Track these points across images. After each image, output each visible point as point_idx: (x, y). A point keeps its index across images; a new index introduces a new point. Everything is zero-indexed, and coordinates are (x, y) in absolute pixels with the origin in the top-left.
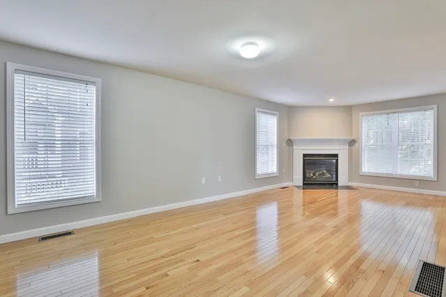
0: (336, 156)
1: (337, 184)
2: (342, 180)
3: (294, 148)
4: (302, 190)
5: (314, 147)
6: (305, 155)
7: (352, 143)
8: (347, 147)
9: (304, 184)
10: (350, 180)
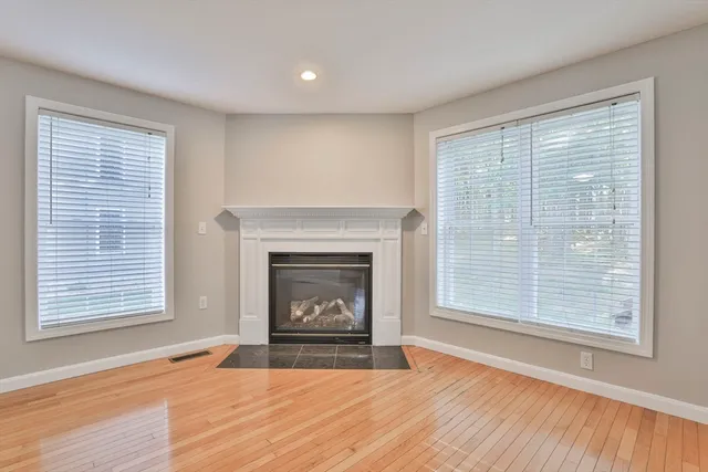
0: (367, 257)
1: (369, 340)
3: (243, 235)
5: (298, 233)
6: (275, 257)
8: (397, 233)
9: (272, 340)
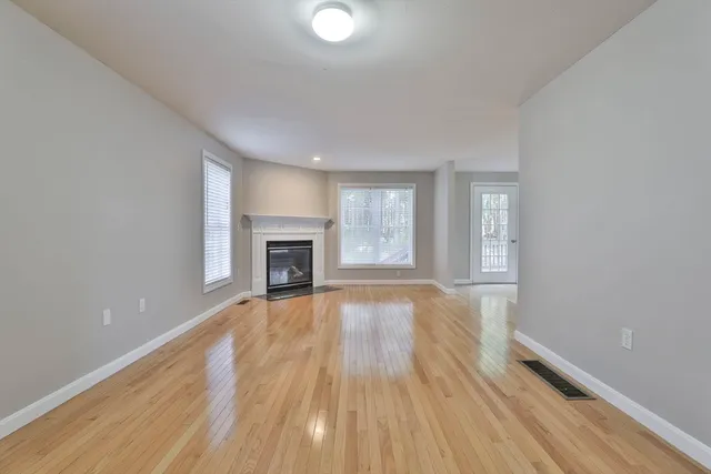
0: (310, 243)
1: (311, 285)
2: (319, 279)
3: (254, 231)
4: (265, 302)
6: (269, 244)
7: (329, 224)
8: (323, 230)
9: (268, 291)
10: (327, 277)
